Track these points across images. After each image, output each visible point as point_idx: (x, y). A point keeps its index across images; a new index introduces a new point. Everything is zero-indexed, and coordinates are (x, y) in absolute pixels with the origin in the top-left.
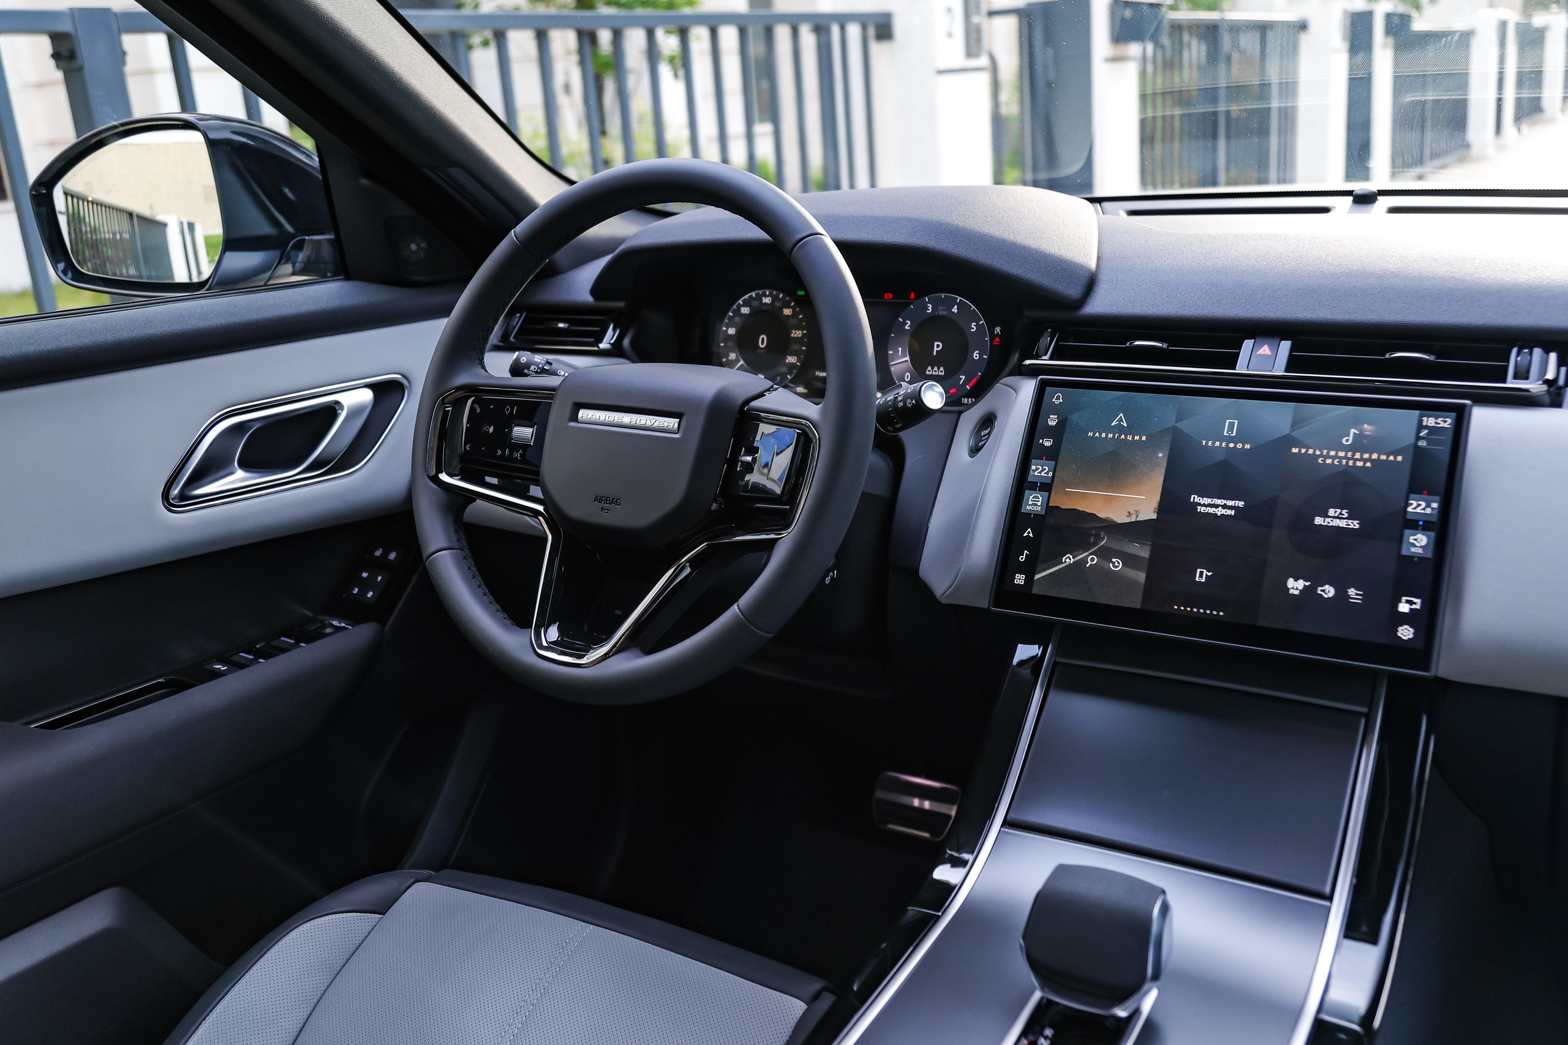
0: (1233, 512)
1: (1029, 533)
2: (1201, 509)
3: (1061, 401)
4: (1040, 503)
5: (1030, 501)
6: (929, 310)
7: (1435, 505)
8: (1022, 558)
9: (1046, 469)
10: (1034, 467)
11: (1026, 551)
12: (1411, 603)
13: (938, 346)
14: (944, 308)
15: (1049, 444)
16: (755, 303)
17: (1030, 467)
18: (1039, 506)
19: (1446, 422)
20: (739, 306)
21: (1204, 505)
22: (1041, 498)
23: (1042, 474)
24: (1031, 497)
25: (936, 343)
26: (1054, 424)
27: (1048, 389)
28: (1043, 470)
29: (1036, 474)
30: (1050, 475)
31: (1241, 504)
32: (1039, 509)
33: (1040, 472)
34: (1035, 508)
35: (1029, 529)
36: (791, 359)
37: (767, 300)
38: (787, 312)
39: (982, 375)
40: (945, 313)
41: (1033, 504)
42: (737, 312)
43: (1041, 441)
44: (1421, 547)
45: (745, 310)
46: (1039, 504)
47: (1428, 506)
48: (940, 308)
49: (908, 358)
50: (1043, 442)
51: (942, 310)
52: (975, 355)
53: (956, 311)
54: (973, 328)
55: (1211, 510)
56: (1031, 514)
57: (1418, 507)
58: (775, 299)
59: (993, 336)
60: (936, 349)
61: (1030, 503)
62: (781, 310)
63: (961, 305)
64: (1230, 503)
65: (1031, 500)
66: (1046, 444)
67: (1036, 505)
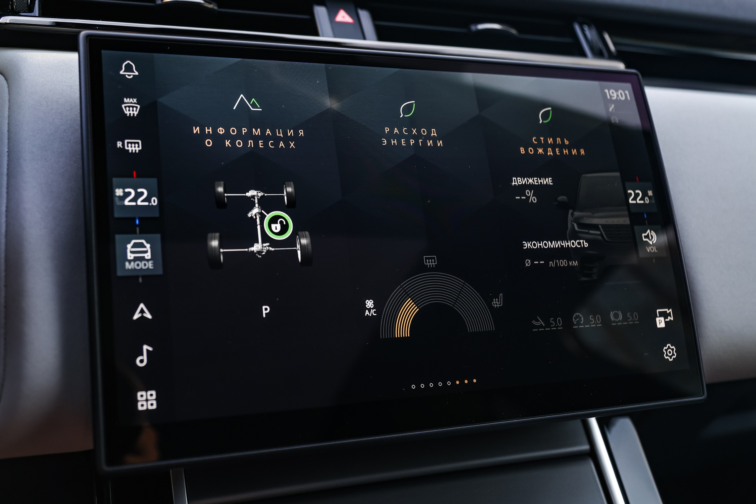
1: (142, 311)
3: (137, 73)
4: (149, 253)
5: (129, 254)
7: (650, 193)
8: (141, 361)
9: (142, 193)
10: (119, 192)
11: (145, 347)
12: (665, 315)
15: (137, 149)
17: (113, 193)
18: (148, 260)
19: (626, 94)
22: (148, 246)
23: (139, 203)
24: (129, 246)
26: (136, 113)
27: (105, 53)
28: (138, 195)
29: (127, 203)
30: (154, 202)
32: (150, 265)
33: (135, 199)
34: (142, 265)
35: (142, 306)
41: (136, 259)
43: (119, 144)
44: (653, 245)
46: (148, 256)
47: (645, 194)
50: (123, 145)
56: (137, 277)
57: (636, 197)
61: (130, 256)
65: (132, 252)
66: (130, 149)
67: (142, 259)
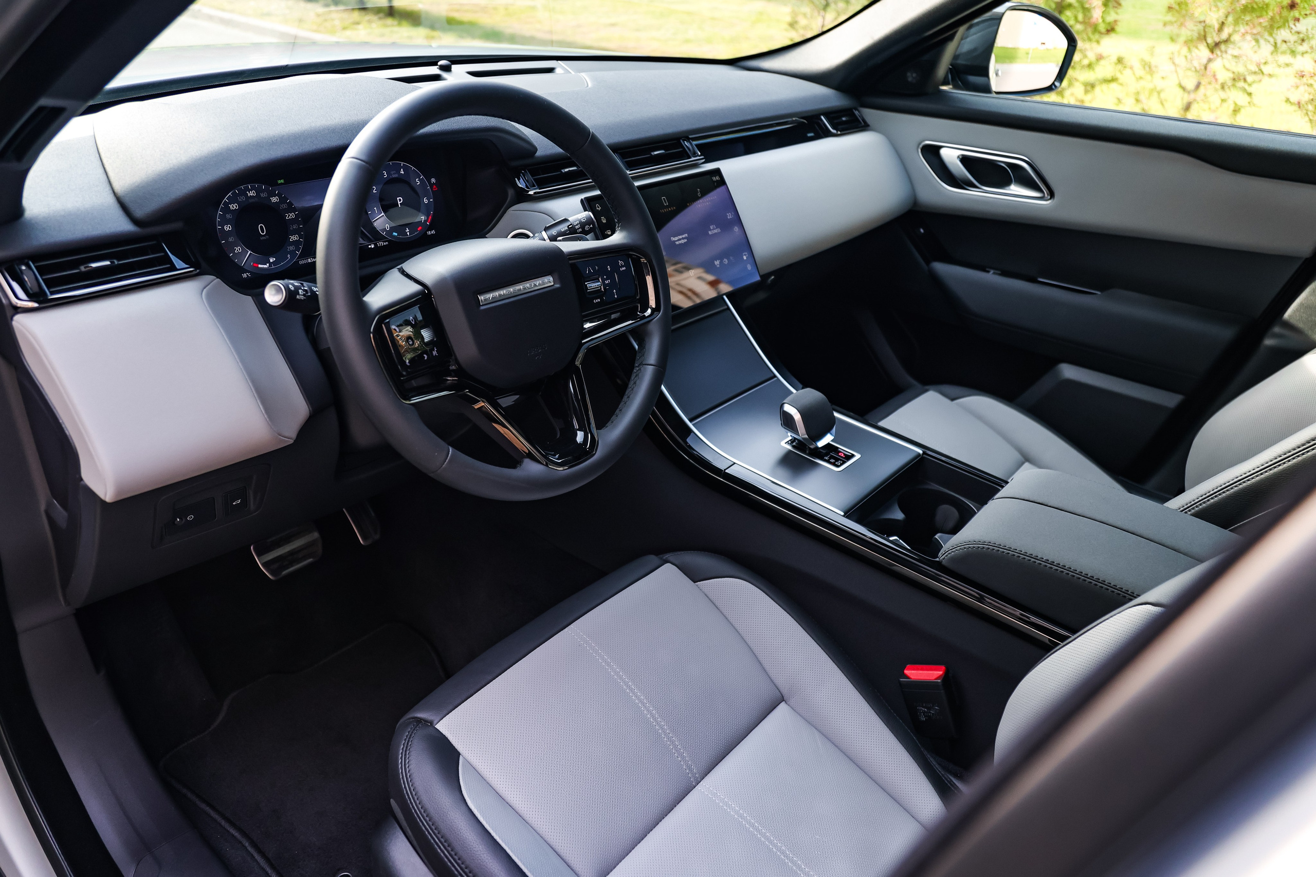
0: (686, 240)
2: (677, 243)
6: (385, 175)
7: (734, 214)
12: (745, 255)
13: (400, 200)
14: (395, 172)
16: (243, 198)
19: (718, 178)
20: (226, 204)
21: (677, 241)
25: (398, 198)
31: (686, 235)
36: (294, 238)
37: (251, 194)
38: (274, 199)
39: (433, 213)
40: (396, 176)
42: (226, 209)
44: (736, 233)
45: (234, 207)
48: (392, 172)
49: (383, 214)
51: (394, 174)
52: (425, 200)
53: (403, 172)
54: (418, 183)
55: (680, 242)
57: (730, 216)
58: (258, 191)
59: (431, 185)
60: (399, 203)
62: (268, 199)
63: (405, 168)
64: (684, 236)
